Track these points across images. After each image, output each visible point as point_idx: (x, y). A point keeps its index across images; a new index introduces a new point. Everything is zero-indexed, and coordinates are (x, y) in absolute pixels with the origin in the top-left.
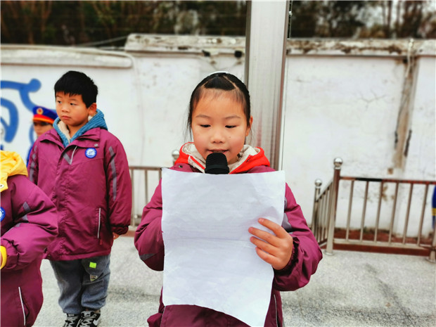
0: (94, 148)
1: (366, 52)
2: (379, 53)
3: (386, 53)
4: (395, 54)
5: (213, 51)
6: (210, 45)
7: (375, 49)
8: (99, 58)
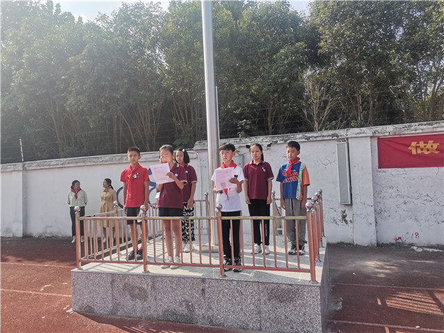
3: (331, 138)
4: (335, 138)
7: (323, 136)
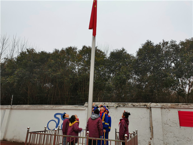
1: (138, 106)
2: (142, 106)
3: (143, 106)
7: (141, 105)
8: (78, 108)
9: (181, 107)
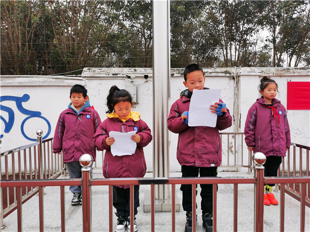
0: (90, 115)
1: (213, 74)
2: (220, 74)
3: (224, 74)
4: (228, 75)
5: (132, 76)
6: (130, 72)
7: (218, 73)
8: (66, 81)
9: (295, 74)
